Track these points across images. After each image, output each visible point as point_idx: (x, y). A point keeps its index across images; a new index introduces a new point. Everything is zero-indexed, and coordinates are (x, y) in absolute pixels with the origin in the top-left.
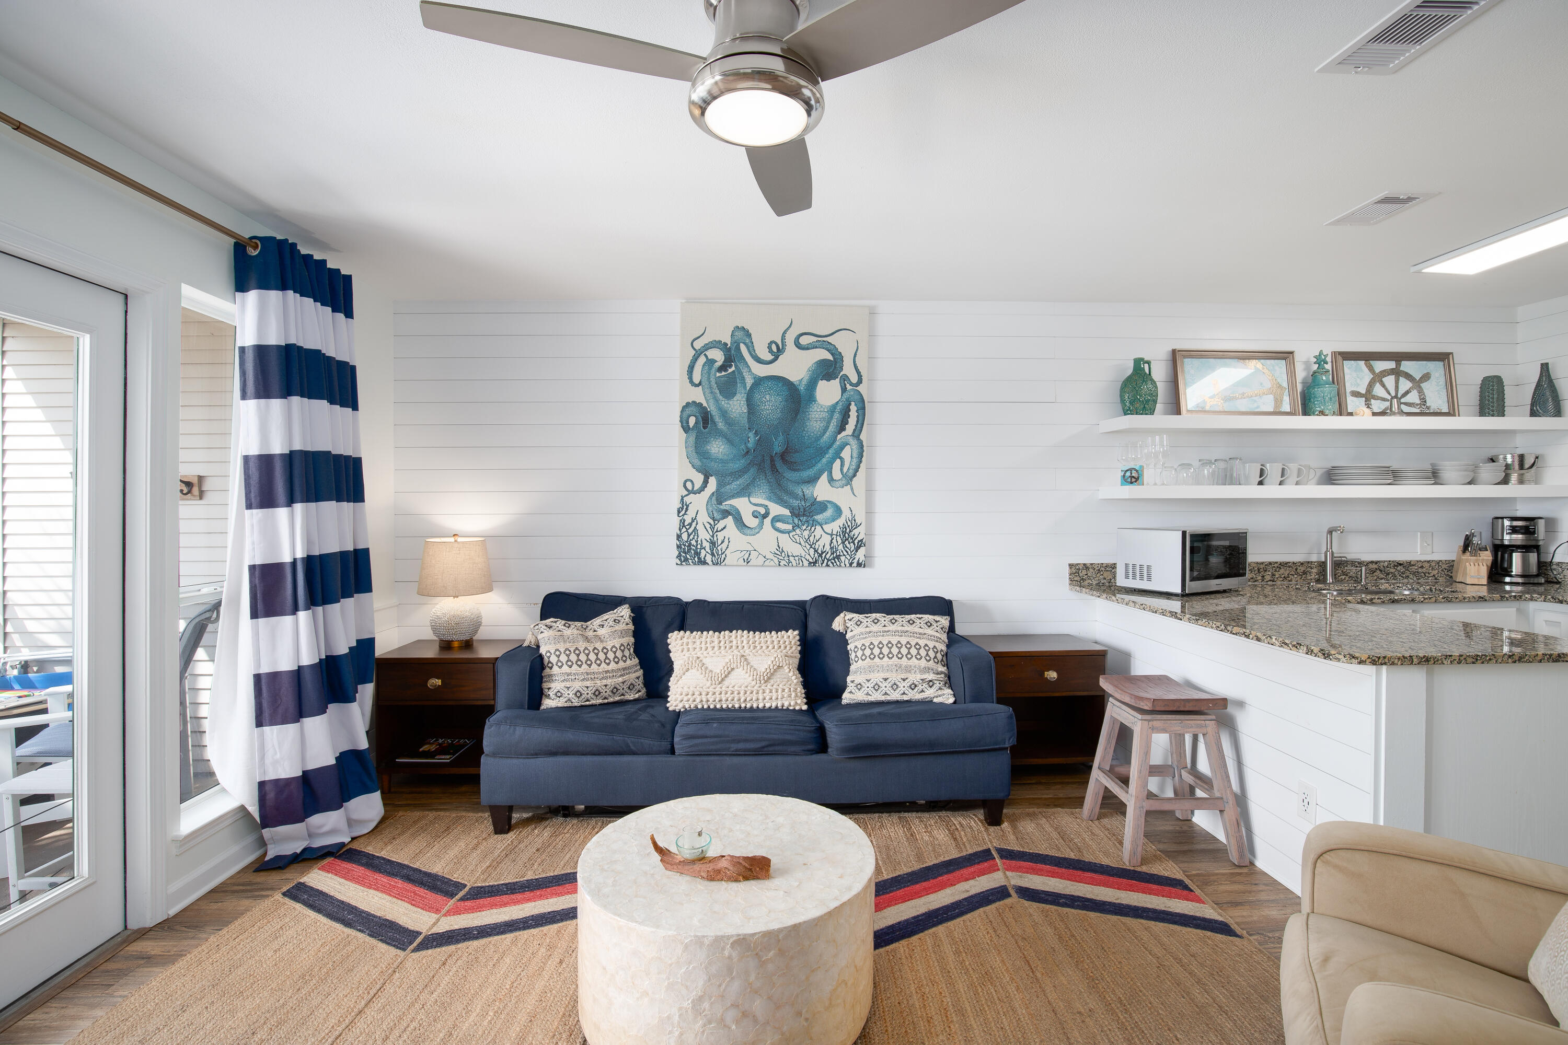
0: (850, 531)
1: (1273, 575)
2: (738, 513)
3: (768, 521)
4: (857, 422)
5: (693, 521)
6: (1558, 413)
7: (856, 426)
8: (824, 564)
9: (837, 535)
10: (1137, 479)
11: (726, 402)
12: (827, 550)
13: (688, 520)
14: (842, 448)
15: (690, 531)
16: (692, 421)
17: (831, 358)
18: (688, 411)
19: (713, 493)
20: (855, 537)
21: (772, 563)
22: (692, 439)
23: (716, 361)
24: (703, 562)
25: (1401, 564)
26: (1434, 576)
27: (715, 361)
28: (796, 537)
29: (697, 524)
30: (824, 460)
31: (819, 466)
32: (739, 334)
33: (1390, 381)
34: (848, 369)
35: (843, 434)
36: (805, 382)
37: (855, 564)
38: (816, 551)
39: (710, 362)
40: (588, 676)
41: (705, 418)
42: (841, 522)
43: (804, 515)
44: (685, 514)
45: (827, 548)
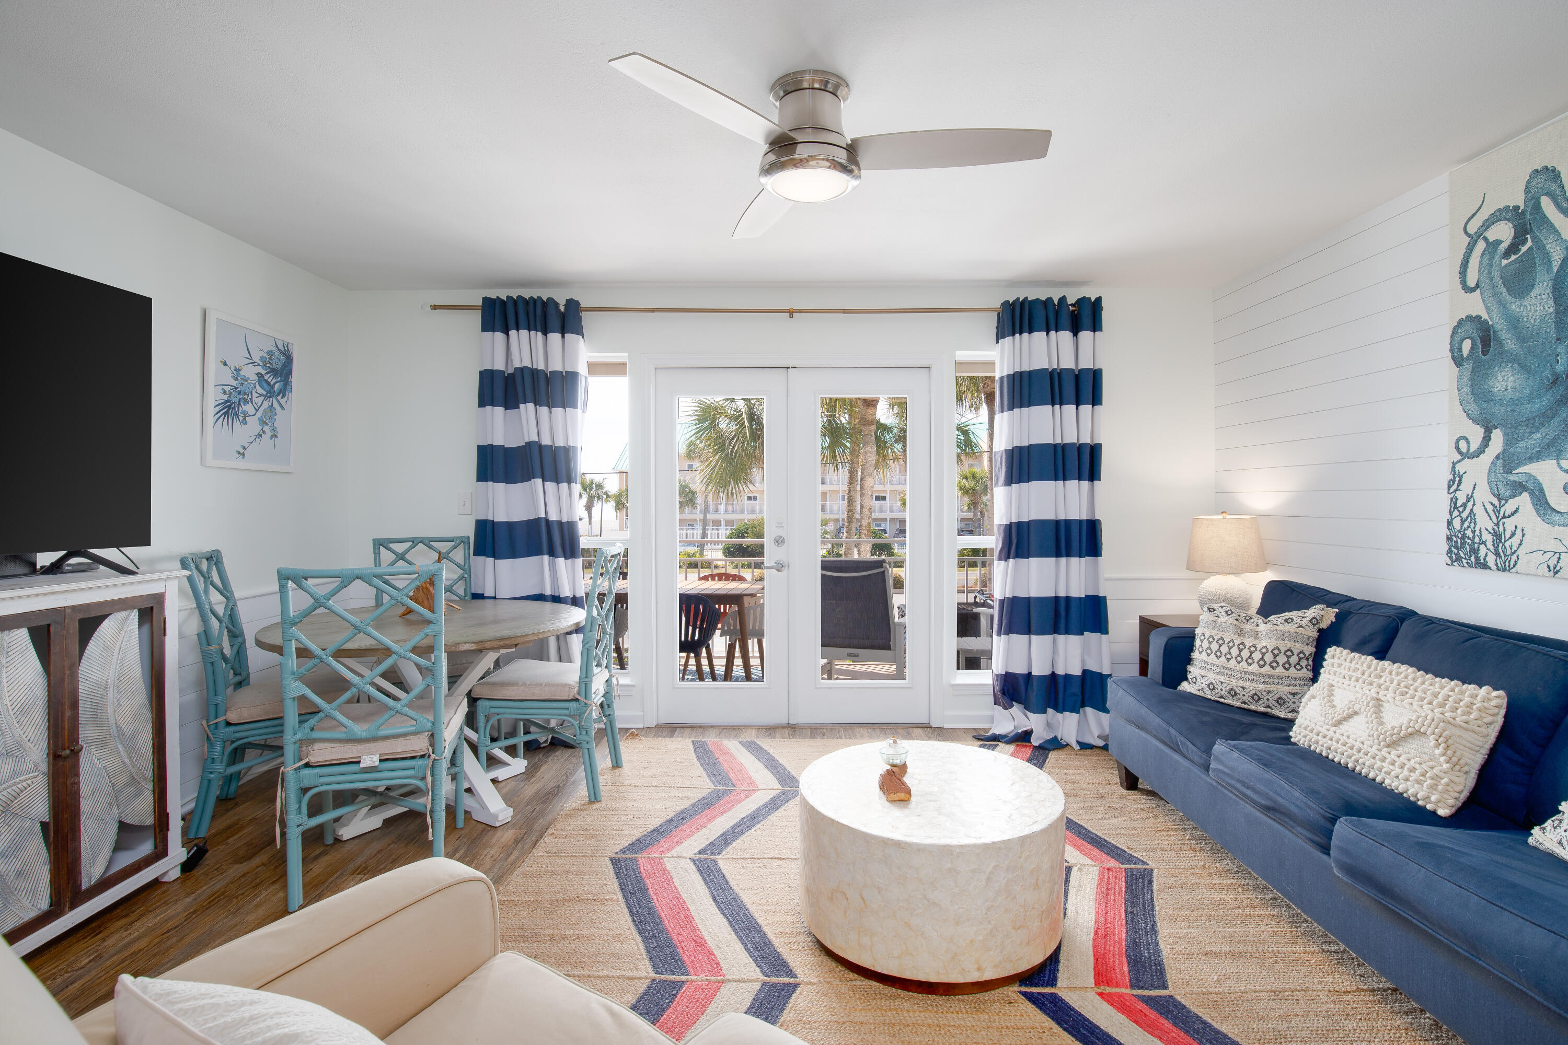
2: (1539, 486)
5: (1468, 501)
11: (1518, 303)
13: (1461, 500)
15: (1464, 515)
16: (1467, 346)
18: (1461, 333)
19: (1498, 456)
22: (1467, 375)
23: (1501, 242)
24: (1483, 565)
27: (1498, 243)
29: (1474, 504)
32: (1540, 181)
39: (1492, 247)
40: (1224, 671)
41: (1486, 338)
44: (1457, 489)
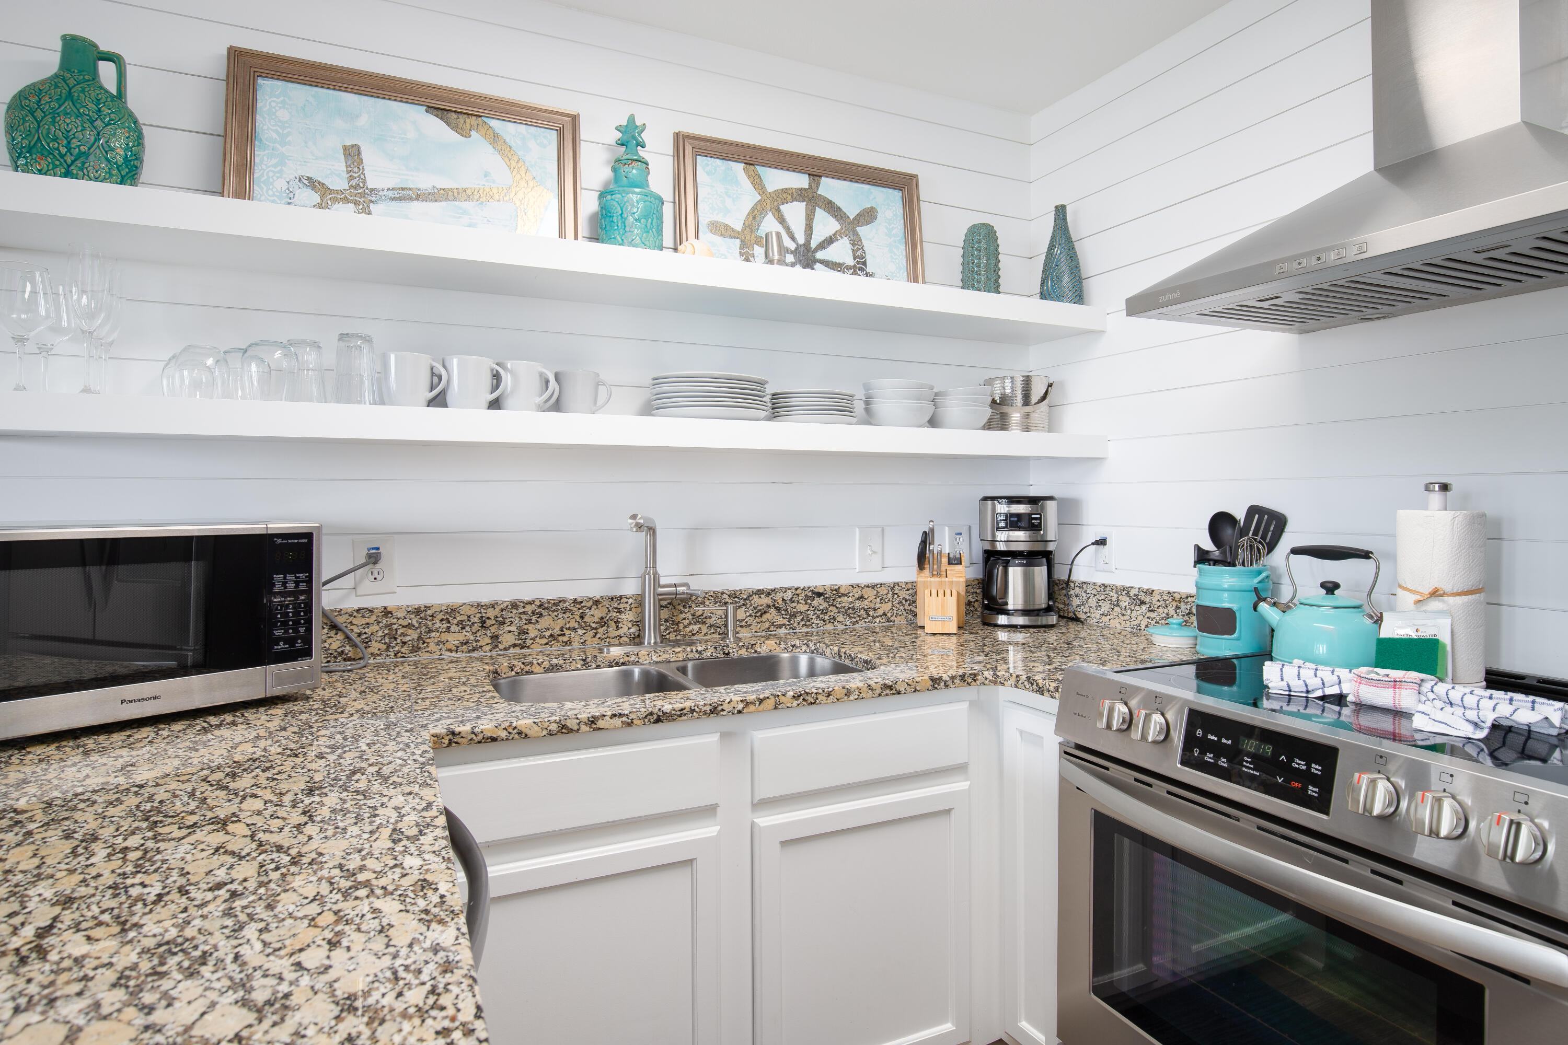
1: (522, 632)
6: (1079, 297)
25: (819, 595)
26: (885, 614)
33: (795, 212)
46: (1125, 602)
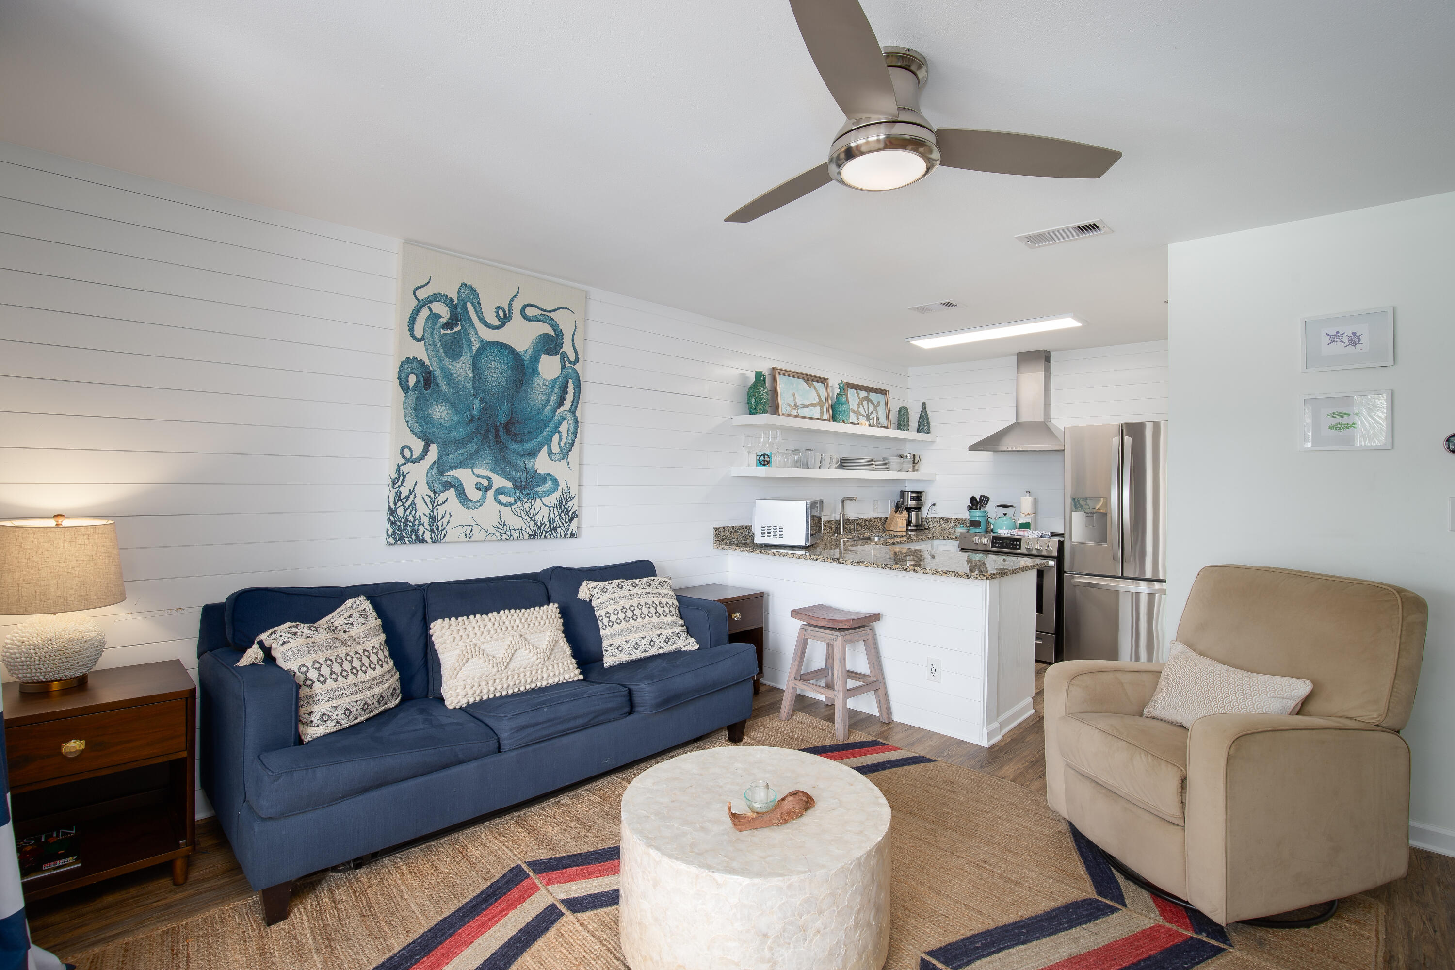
0: (566, 503)
2: (461, 485)
3: (491, 493)
4: (574, 398)
5: (410, 494)
6: (929, 432)
7: (573, 402)
8: (543, 537)
9: (554, 508)
10: (768, 462)
11: (451, 363)
12: (546, 523)
13: (405, 492)
14: (560, 423)
15: (407, 505)
16: (412, 380)
17: (554, 334)
18: (408, 368)
19: (434, 463)
20: (569, 509)
21: (494, 538)
22: (411, 401)
23: (441, 317)
24: (422, 540)
25: (866, 521)
27: (439, 316)
28: (518, 510)
29: (415, 497)
30: (545, 433)
31: (540, 439)
32: (466, 292)
33: (865, 403)
34: (567, 347)
35: (562, 409)
36: (529, 353)
37: (569, 535)
38: (535, 523)
39: (435, 317)
40: (355, 688)
41: (427, 379)
42: (557, 494)
43: (525, 488)
44: (401, 485)
45: (546, 520)
46: (942, 522)
